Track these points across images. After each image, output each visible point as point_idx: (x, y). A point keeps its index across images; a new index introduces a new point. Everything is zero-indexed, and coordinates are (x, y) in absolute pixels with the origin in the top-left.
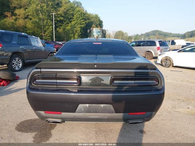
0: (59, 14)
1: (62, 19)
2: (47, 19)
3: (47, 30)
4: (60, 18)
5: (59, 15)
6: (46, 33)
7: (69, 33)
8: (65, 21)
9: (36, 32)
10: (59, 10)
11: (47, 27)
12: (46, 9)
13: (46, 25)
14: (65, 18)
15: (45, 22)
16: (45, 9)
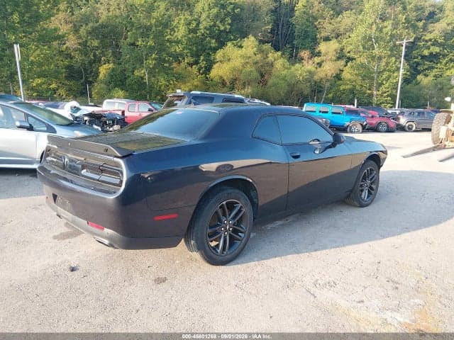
0: (430, 40)
1: (438, 51)
2: (390, 56)
3: (384, 82)
4: (431, 49)
5: (430, 43)
6: (383, 89)
7: (449, 86)
8: (444, 56)
9: (358, 88)
10: (430, 29)
11: (385, 75)
12: (390, 33)
13: (385, 70)
14: (444, 49)
15: (383, 64)
16: (387, 33)
